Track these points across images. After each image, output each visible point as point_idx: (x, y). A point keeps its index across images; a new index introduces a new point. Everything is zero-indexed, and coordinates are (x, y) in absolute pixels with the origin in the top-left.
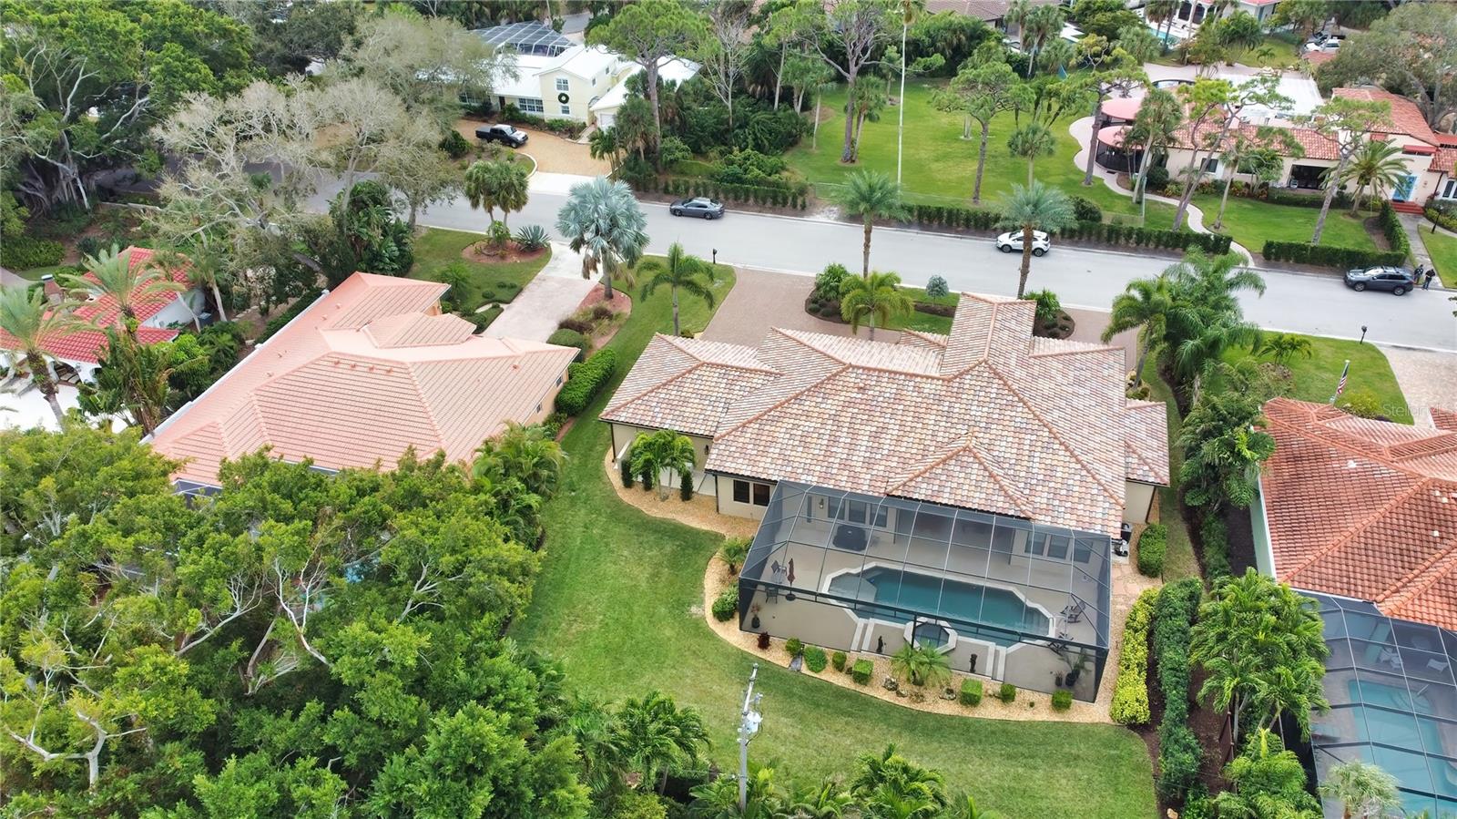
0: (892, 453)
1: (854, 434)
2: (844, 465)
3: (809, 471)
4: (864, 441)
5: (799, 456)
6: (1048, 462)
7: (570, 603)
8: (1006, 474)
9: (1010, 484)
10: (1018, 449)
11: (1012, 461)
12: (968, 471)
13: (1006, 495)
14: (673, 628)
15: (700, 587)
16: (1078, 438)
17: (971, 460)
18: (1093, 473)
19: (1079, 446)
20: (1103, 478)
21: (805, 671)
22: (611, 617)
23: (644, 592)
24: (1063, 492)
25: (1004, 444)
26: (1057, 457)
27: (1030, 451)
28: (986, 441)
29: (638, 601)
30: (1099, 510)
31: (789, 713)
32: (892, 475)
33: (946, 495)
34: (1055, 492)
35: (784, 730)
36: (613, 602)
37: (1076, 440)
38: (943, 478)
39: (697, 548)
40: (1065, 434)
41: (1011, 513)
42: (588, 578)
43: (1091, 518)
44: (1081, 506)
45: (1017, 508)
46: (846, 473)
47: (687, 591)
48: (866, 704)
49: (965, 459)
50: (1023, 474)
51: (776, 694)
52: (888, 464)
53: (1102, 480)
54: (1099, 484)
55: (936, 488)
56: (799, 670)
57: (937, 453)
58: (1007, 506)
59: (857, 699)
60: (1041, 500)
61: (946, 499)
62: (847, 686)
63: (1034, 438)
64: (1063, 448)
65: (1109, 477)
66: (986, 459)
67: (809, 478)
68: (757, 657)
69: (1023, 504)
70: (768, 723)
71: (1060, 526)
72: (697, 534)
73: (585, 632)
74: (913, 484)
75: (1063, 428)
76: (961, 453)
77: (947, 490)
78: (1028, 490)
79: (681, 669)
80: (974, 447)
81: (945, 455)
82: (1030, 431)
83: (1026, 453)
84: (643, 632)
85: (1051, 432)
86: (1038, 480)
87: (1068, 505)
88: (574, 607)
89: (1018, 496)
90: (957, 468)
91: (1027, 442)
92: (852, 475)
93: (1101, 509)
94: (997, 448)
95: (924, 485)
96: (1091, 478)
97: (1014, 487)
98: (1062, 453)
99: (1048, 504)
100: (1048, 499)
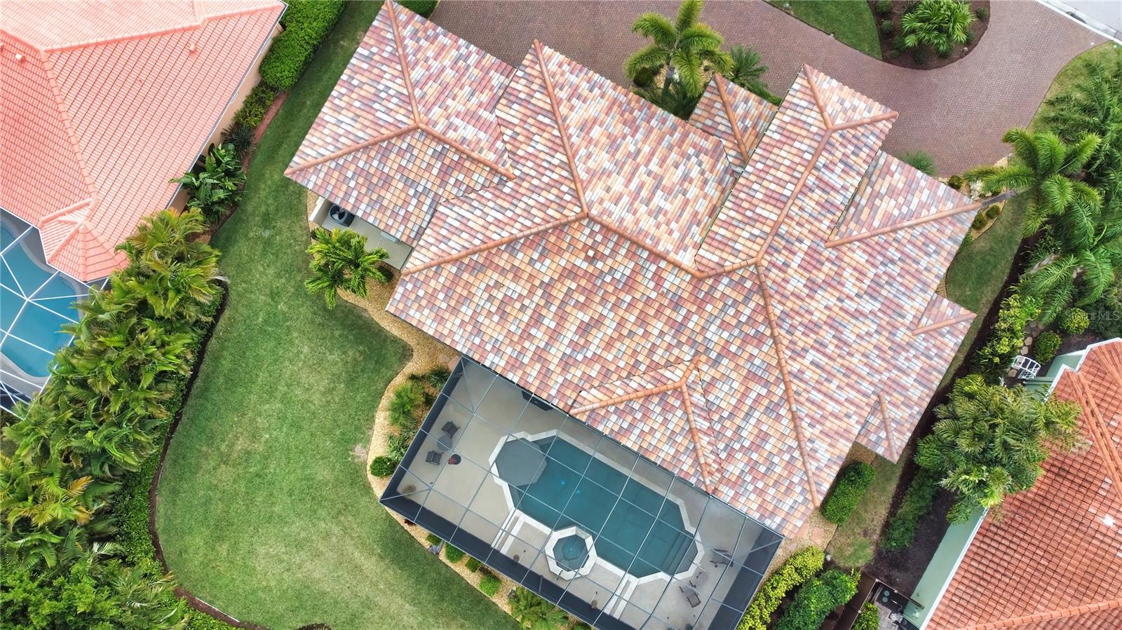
0: (596, 358)
1: (562, 318)
2: (539, 356)
3: (497, 351)
4: (570, 332)
5: (491, 327)
6: (764, 428)
7: (240, 409)
8: (710, 428)
9: (709, 443)
10: (739, 401)
11: (725, 414)
12: (669, 416)
13: (697, 459)
14: (333, 470)
15: (371, 420)
16: (818, 397)
17: (677, 404)
18: (806, 457)
19: (812, 413)
20: (815, 464)
21: (443, 557)
22: (276, 439)
23: (314, 413)
24: (762, 469)
25: (726, 388)
26: (777, 426)
27: (751, 407)
28: (707, 378)
29: (305, 425)
30: (790, 502)
31: (414, 601)
32: (587, 386)
33: (633, 437)
34: (753, 466)
35: (405, 618)
36: (282, 418)
37: (813, 403)
38: (639, 415)
39: (380, 361)
40: (804, 394)
41: (693, 481)
42: (262, 376)
43: (776, 507)
44: (772, 491)
45: (701, 478)
46: (538, 366)
47: (356, 423)
48: (486, 609)
49: (671, 400)
50: (729, 433)
51: (409, 576)
52: (588, 371)
53: (812, 466)
54: (806, 473)
55: (625, 425)
56: (438, 554)
57: (645, 377)
58: (692, 471)
59: (479, 602)
60: (734, 470)
61: (630, 442)
62: (475, 586)
63: (764, 392)
64: (790, 417)
65: (824, 461)
66: (696, 406)
67: (496, 360)
68: (402, 528)
69: (710, 473)
70: (393, 607)
71: (739, 506)
72: (385, 341)
73: (248, 453)
74: (603, 412)
75: (806, 383)
76: (669, 393)
77: (637, 432)
78: (725, 454)
79: (330, 524)
80: (689, 387)
81: (652, 386)
82: (763, 382)
83: (746, 409)
84: (304, 467)
85: (786, 391)
86: (742, 446)
87: (760, 485)
88: (244, 415)
89: (710, 461)
90: (658, 410)
91: (753, 395)
92: (543, 372)
93: (792, 501)
94: (716, 392)
95: (614, 418)
96: (801, 463)
97: (711, 448)
98: (785, 422)
99: (739, 477)
100: (743, 471)
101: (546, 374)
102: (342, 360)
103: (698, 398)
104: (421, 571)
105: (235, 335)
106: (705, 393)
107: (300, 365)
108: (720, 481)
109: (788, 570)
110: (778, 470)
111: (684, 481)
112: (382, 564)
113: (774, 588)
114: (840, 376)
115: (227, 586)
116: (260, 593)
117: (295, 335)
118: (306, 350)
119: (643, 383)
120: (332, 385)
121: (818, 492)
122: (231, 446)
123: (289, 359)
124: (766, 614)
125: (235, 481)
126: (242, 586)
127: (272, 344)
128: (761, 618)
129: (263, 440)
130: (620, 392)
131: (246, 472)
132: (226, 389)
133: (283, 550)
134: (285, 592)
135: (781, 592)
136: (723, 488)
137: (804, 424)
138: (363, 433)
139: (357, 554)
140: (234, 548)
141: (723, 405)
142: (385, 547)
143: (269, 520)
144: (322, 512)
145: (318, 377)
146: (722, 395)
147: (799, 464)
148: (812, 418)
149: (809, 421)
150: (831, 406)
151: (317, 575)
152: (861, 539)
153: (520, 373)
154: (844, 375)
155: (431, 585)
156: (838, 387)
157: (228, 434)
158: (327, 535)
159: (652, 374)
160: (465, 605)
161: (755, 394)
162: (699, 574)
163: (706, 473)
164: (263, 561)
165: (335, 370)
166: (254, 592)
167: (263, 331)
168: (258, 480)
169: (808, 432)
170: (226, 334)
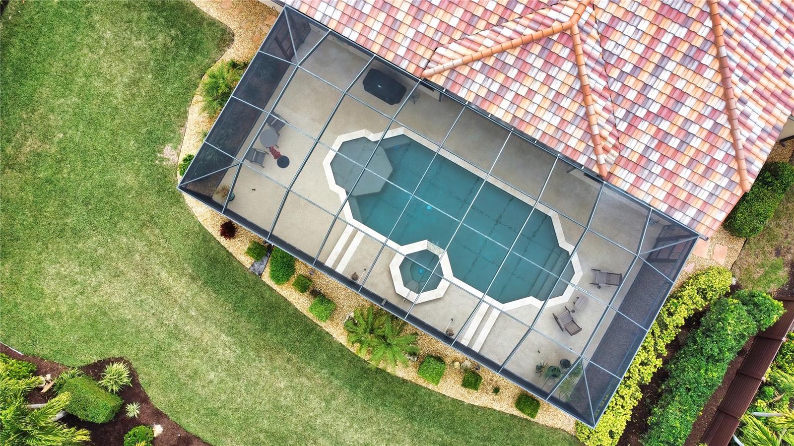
6: (680, 84)
7: (30, 104)
8: (607, 89)
9: (605, 108)
10: (648, 48)
11: (628, 68)
12: (553, 72)
13: (589, 131)
14: (137, 175)
15: (183, 116)
16: (753, 43)
17: (565, 52)
18: (736, 122)
19: (744, 64)
20: (746, 134)
21: (266, 278)
22: (71, 140)
23: (116, 108)
24: (674, 143)
25: (630, 30)
26: (698, 80)
27: (663, 56)
28: (606, 18)
29: (107, 122)
30: (709, 186)
31: (232, 331)
32: (445, 40)
33: (505, 104)
34: (661, 138)
35: (221, 351)
36: (78, 114)
37: (746, 50)
38: (513, 73)
39: (195, 48)
40: (736, 36)
41: (582, 160)
42: (57, 67)
43: (690, 195)
44: (685, 173)
45: (594, 157)
46: (382, 16)
47: (166, 119)
48: (318, 340)
49: (557, 49)
50: (632, 95)
51: (225, 300)
52: (447, 18)
53: (742, 135)
54: (734, 145)
55: (495, 88)
56: (260, 275)
57: (522, 21)
58: (581, 147)
59: (309, 332)
60: (635, 146)
61: (501, 111)
62: (305, 312)
63: (682, 32)
64: (717, 66)
65: (757, 131)
66: (589, 56)
67: (330, 11)
68: (219, 243)
69: (606, 150)
70: (207, 338)
71: (640, 196)
72: (200, 23)
73: (39, 155)
74: (465, 71)
75: (739, 20)
76: (555, 37)
77: (510, 96)
78: (626, 124)
79: (132, 239)
80: (581, 29)
81: (532, 32)
82: (683, 17)
83: (656, 59)
84: (103, 172)
85: (713, 30)
86: (649, 112)
87: (670, 165)
88: (33, 111)
89: (605, 134)
90: (539, 63)
91: (667, 39)
92: (389, 23)
93: (713, 185)
94: (616, 37)
95: (480, 78)
96: (727, 132)
97: (607, 115)
98: (709, 74)
99: (642, 156)
100: (647, 147)
101: (392, 26)
102: (150, 46)
103: (592, 46)
104: (240, 294)
105: (26, 18)
106: (603, 38)
107: (101, 52)
108: (616, 164)
109: (688, 291)
110: (696, 143)
111: (569, 164)
112: (193, 286)
113: (671, 314)
114: (779, 16)
115: (9, 311)
116: (49, 322)
117: (96, 18)
118: (108, 35)
119: (519, 28)
120: (138, 75)
121: (749, 171)
122: (18, 148)
123: (88, 45)
124: (662, 345)
125: (22, 189)
126: (26, 311)
127: (69, 28)
128: (656, 350)
129: (56, 140)
130: (489, 43)
131: (35, 178)
132: (13, 80)
133: (77, 269)
134: (78, 319)
135: (680, 319)
136: (620, 172)
137: (734, 78)
138: (173, 131)
139: (164, 275)
140: (19, 268)
141: (626, 55)
142: (196, 266)
143: (61, 233)
144: (123, 225)
145: (122, 66)
146: (624, 41)
147: (725, 133)
148: (745, 71)
149: (740, 73)
150: (768, 58)
151: (116, 300)
152: (773, 258)
153: (359, 27)
154: (785, 16)
155: (251, 312)
156: (777, 32)
157: (15, 133)
158: (129, 252)
159: (531, 16)
160: (293, 335)
161: (671, 36)
162: (577, 299)
163: (600, 148)
164: (52, 283)
165: (141, 58)
166: (41, 319)
167: (58, 14)
168: (49, 187)
169: (738, 89)
170: (17, 18)
